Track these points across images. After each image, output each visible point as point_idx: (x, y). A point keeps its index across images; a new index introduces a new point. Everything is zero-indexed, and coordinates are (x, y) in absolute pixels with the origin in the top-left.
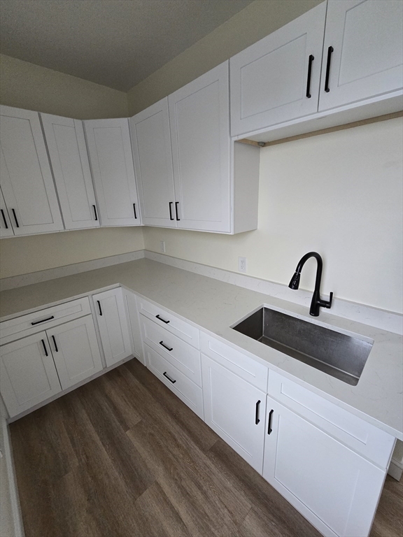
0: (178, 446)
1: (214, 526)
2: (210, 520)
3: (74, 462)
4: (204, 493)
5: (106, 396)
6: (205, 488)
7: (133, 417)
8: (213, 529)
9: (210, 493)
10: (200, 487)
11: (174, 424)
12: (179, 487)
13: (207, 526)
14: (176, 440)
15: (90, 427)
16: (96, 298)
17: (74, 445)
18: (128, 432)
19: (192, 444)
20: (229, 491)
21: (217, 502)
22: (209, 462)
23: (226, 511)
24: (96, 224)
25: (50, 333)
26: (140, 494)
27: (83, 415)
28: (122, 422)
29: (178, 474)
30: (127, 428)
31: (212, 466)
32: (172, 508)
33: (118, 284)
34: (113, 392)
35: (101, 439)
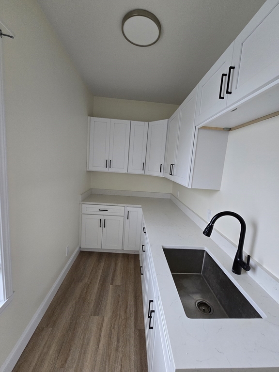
0: (126, 312)
1: (108, 366)
2: (109, 361)
3: (86, 280)
4: (118, 346)
5: (116, 264)
6: (120, 344)
7: (118, 281)
8: (107, 366)
9: (120, 349)
10: (118, 341)
11: (133, 300)
12: (110, 330)
13: (106, 361)
14: (127, 308)
15: (101, 271)
16: (128, 209)
17: (91, 273)
18: (111, 286)
19: (132, 318)
20: (130, 360)
21: (119, 358)
22: (133, 335)
23: (120, 367)
24: (142, 172)
25: (105, 217)
26: (94, 316)
27: (102, 264)
28: (113, 280)
29: (114, 324)
30: (112, 284)
31: (132, 339)
32: (100, 335)
33: (140, 206)
34: (119, 264)
35: (100, 280)
